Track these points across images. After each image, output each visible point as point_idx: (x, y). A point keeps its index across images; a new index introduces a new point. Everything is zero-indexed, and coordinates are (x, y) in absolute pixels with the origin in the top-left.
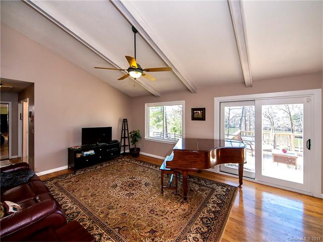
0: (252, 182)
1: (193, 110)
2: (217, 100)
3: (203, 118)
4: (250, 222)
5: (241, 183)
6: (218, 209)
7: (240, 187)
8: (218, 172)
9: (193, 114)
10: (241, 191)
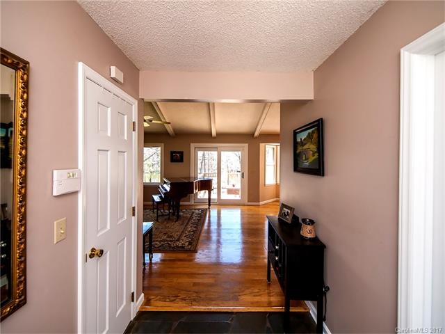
0: (216, 204)
1: (172, 153)
2: (193, 145)
3: (181, 160)
4: (214, 227)
5: (209, 205)
6: (195, 229)
7: (209, 208)
8: (193, 203)
9: (172, 156)
10: (210, 211)
